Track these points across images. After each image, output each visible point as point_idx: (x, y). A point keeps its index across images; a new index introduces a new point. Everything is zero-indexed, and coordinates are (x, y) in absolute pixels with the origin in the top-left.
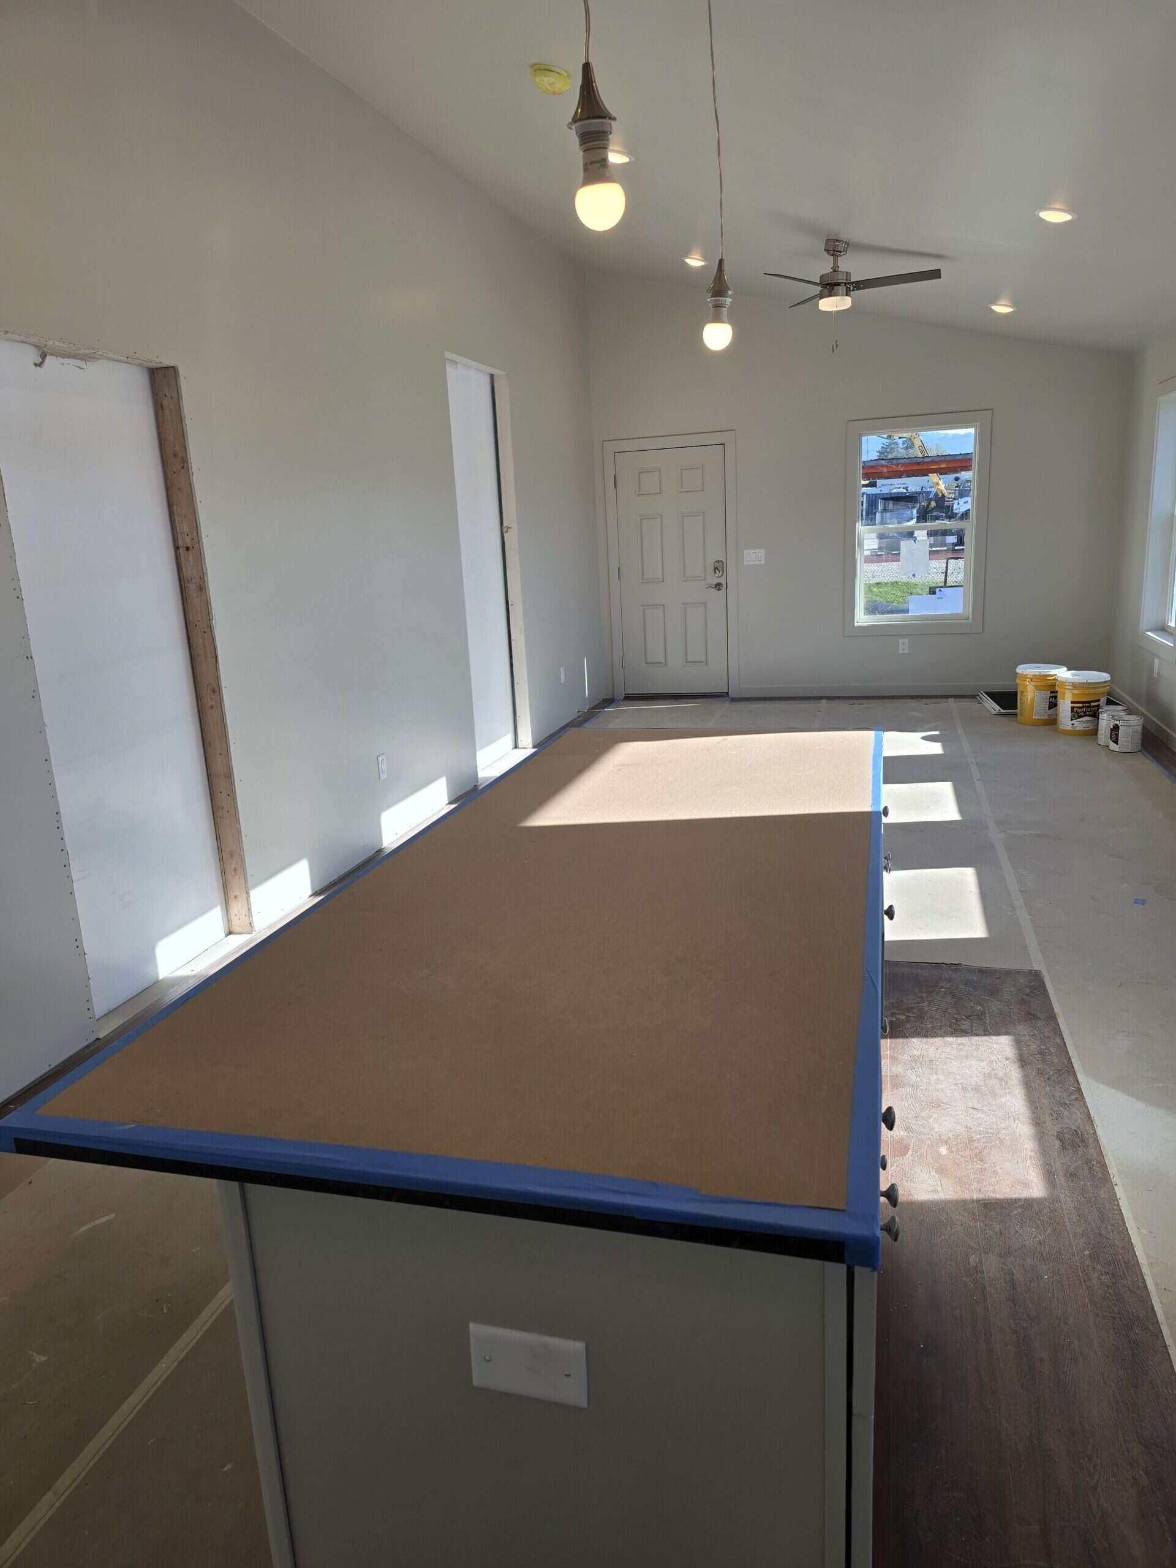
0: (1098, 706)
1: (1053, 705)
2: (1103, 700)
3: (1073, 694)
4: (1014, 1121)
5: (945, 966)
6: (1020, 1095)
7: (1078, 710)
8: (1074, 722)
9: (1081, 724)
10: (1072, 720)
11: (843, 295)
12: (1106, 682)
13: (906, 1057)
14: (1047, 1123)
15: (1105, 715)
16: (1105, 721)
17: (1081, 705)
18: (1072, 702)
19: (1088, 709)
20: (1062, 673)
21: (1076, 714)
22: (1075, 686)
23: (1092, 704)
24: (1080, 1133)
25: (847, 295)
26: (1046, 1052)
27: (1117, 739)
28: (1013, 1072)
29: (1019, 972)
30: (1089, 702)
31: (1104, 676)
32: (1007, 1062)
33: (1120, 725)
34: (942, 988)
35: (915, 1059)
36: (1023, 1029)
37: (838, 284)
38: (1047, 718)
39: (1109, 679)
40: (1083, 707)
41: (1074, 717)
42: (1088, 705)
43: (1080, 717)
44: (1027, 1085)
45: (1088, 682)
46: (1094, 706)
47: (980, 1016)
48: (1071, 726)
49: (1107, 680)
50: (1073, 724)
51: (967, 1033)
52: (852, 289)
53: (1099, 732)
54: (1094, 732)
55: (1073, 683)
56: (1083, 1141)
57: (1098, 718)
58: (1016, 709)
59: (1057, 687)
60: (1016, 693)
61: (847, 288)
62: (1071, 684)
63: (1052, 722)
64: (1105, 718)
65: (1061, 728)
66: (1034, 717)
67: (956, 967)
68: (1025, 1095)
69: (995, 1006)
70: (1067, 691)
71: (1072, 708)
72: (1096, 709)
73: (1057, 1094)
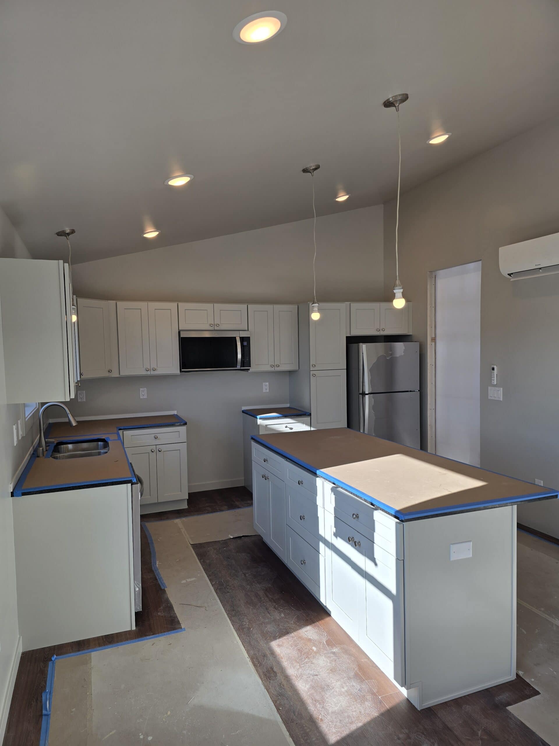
56: (265, 675)
68: (300, 694)
73: (286, 701)
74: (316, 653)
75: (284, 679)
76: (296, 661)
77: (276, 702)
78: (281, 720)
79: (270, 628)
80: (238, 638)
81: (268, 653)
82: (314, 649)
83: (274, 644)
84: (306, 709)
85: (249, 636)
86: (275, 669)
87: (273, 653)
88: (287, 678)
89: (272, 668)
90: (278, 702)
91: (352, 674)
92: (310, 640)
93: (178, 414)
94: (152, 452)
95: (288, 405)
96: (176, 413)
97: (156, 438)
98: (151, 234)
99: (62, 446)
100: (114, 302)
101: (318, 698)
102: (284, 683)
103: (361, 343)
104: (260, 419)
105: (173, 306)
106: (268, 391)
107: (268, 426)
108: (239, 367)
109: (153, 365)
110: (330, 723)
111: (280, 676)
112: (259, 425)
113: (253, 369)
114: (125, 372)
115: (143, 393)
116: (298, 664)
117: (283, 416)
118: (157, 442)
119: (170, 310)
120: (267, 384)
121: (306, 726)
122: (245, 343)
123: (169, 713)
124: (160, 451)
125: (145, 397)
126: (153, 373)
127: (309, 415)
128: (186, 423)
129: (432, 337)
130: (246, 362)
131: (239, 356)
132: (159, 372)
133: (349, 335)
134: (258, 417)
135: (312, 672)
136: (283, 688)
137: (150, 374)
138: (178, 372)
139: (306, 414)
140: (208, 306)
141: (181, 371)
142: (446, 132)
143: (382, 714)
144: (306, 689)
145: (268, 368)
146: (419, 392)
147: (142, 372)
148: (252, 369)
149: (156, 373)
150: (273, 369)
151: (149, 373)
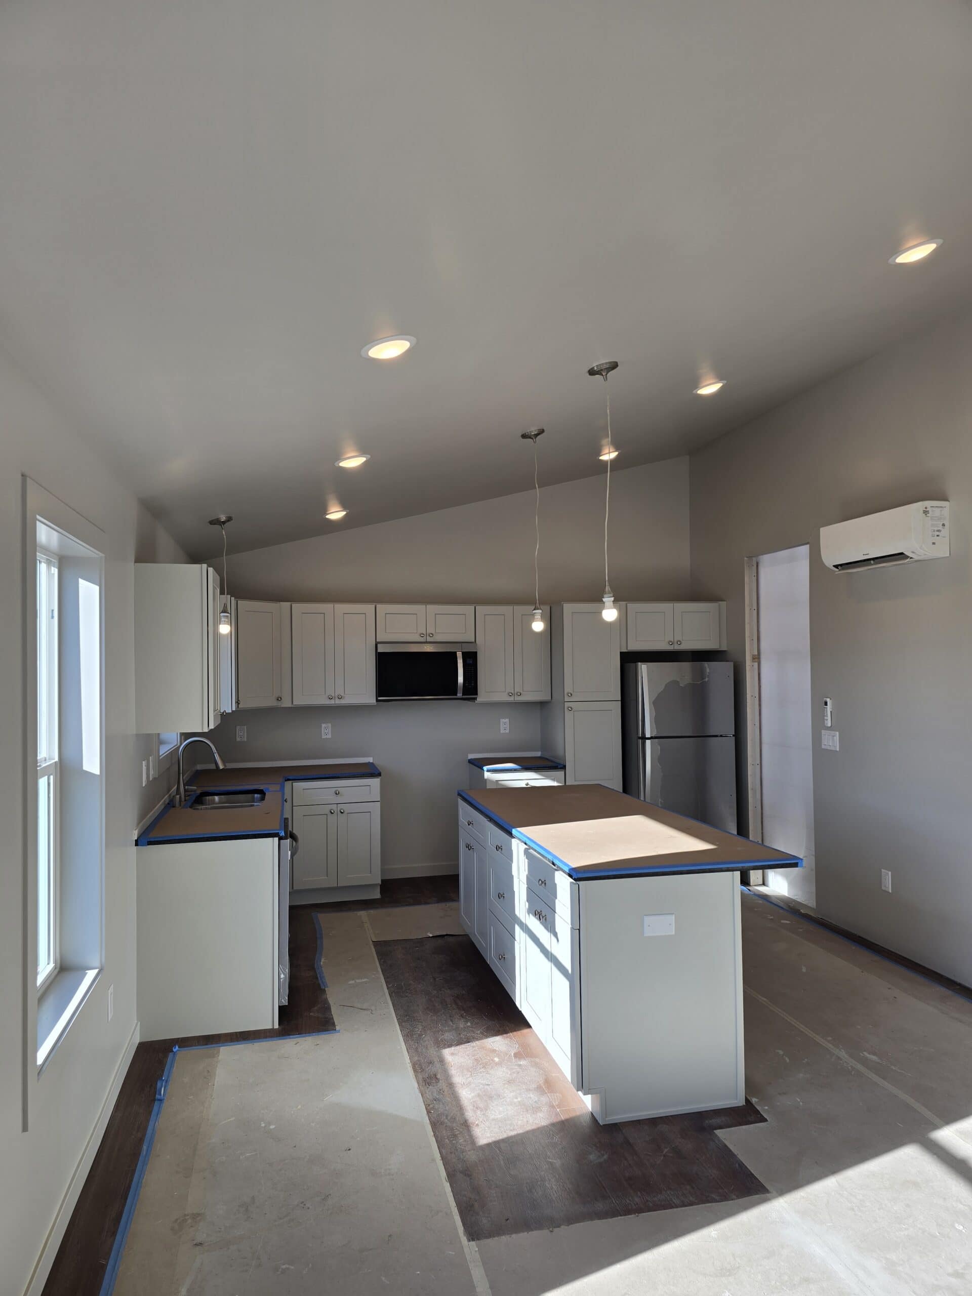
14: (445, 1086)
24: (427, 1085)
26: (451, 1138)
32: (477, 1123)
44: (461, 1108)
74: (497, 1064)
75: (447, 1086)
76: (468, 1070)
77: (429, 1105)
78: (428, 1121)
79: (448, 1036)
80: (403, 1044)
81: (436, 1060)
82: (496, 1059)
83: (447, 1053)
84: (463, 1114)
85: (418, 1043)
86: (439, 1076)
87: (442, 1061)
88: (451, 1085)
89: (435, 1075)
90: (431, 1106)
91: (534, 1086)
92: (494, 1051)
93: (374, 762)
94: (332, 813)
95: (539, 754)
96: (371, 761)
97: (337, 794)
98: (336, 514)
99: (207, 797)
100: (288, 604)
101: (481, 1105)
102: (446, 1089)
103: (641, 662)
104: (488, 771)
105: (369, 608)
106: (507, 731)
107: (499, 782)
108: (460, 695)
109: (340, 691)
110: (486, 1128)
111: (442, 1084)
112: (486, 780)
113: (483, 696)
114: (299, 701)
115: (326, 731)
116: (470, 1073)
117: (522, 769)
118: (339, 799)
119: (364, 615)
120: (507, 720)
121: (456, 1129)
122: (470, 661)
123: (299, 1107)
124: (342, 813)
125: (329, 736)
126: (338, 702)
127: (561, 768)
128: (381, 773)
129: (753, 655)
130: (471, 688)
131: (461, 679)
132: (346, 701)
133: (624, 650)
134: (485, 768)
135: (484, 1082)
136: (442, 1094)
137: (334, 703)
138: (373, 701)
139: (557, 766)
140: (419, 608)
141: (377, 701)
142: (720, 378)
143: (553, 1125)
144: (470, 1097)
145: (505, 698)
146: (734, 737)
147: (323, 701)
148: (481, 698)
149: (343, 702)
150: (512, 699)
151: (332, 702)
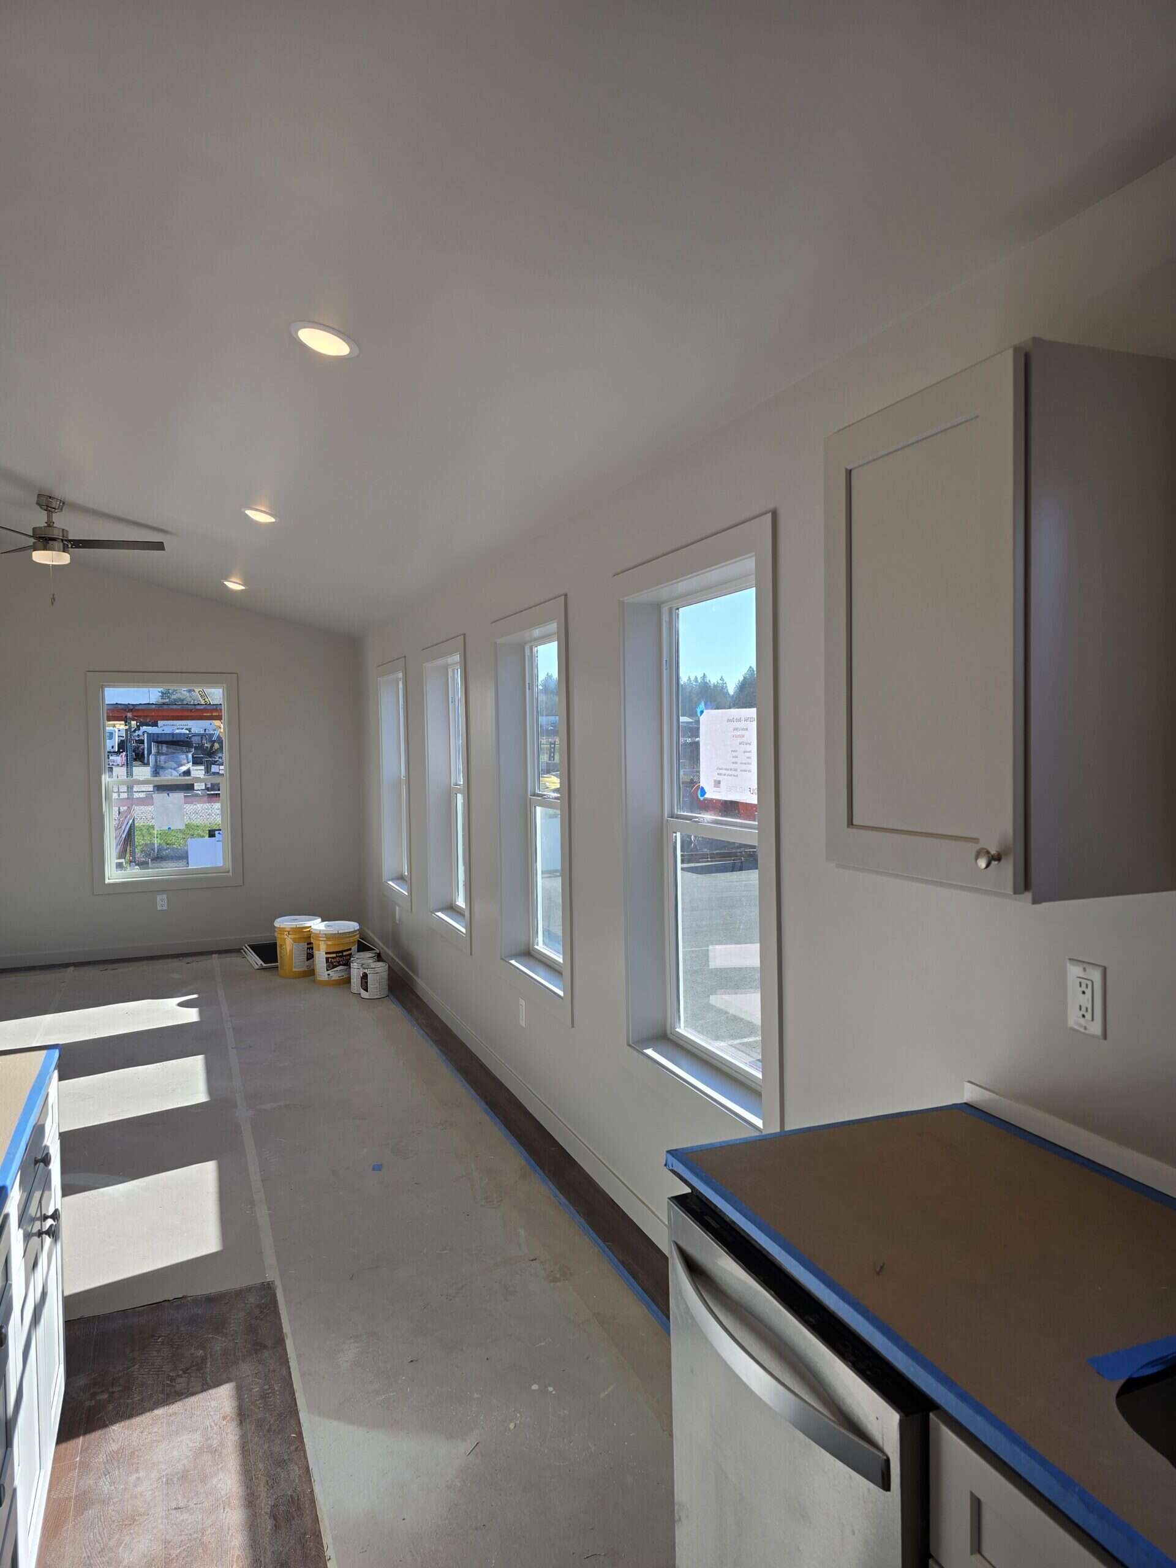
0: (350, 955)
1: (310, 956)
2: (355, 948)
3: (327, 945)
4: (224, 1508)
5: (166, 1304)
6: (234, 1467)
7: (333, 960)
8: (329, 972)
9: (336, 974)
10: (327, 970)
11: (59, 551)
12: (355, 931)
13: (102, 1458)
14: (261, 1498)
15: (355, 964)
16: (356, 972)
17: (334, 955)
18: (326, 953)
19: (340, 959)
20: (317, 925)
21: (331, 964)
22: (329, 937)
23: (345, 953)
24: (296, 1498)
25: (64, 551)
26: (269, 1394)
27: (367, 987)
28: (230, 1435)
29: (249, 1289)
30: (342, 952)
31: (353, 926)
32: (225, 1422)
33: (368, 973)
34: (159, 1337)
35: (113, 1458)
36: (246, 1368)
37: (54, 539)
38: (306, 969)
39: (358, 928)
40: (337, 957)
41: (329, 967)
42: (341, 954)
43: (336, 966)
44: (245, 1450)
45: (340, 932)
46: (346, 956)
47: (199, 1366)
48: (327, 976)
49: (356, 929)
50: (329, 975)
51: (182, 1394)
52: (70, 546)
53: (352, 980)
54: (348, 981)
55: (326, 934)
56: (299, 1508)
57: (350, 967)
58: (277, 962)
59: (312, 939)
60: (274, 945)
61: (64, 544)
62: (324, 936)
63: (310, 973)
64: (355, 967)
65: (318, 979)
66: (294, 970)
67: (179, 1303)
68: (241, 1465)
69: (219, 1344)
70: (321, 943)
71: (327, 959)
72: (349, 957)
73: (276, 1449)
75: (258, 1499)
77: (298, 1449)
84: (243, 1436)
88: (250, 1501)
102: (262, 1490)
110: (212, 1413)
111: (265, 1504)
116: (204, 1539)
135: (185, 1516)
136: (269, 1479)
143: (105, 1426)
